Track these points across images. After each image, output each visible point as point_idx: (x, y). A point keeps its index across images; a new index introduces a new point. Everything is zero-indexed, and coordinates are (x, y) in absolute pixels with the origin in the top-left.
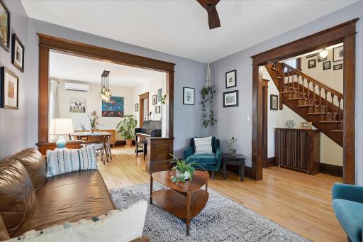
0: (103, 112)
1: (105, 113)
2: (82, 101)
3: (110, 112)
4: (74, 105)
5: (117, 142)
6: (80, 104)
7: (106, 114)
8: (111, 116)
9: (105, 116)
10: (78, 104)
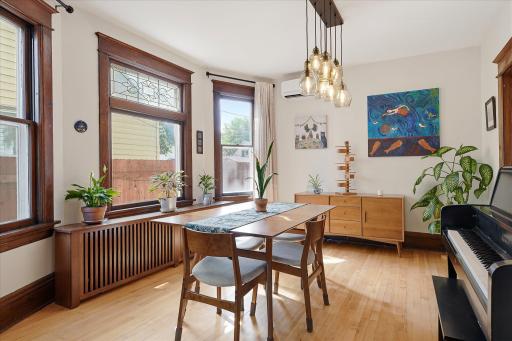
0: (371, 143)
1: (377, 145)
2: (319, 120)
3: (392, 140)
4: (302, 132)
5: (408, 235)
6: (315, 128)
7: (380, 147)
8: (393, 154)
9: (375, 155)
10: (311, 127)
